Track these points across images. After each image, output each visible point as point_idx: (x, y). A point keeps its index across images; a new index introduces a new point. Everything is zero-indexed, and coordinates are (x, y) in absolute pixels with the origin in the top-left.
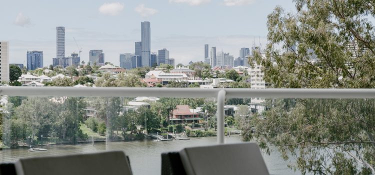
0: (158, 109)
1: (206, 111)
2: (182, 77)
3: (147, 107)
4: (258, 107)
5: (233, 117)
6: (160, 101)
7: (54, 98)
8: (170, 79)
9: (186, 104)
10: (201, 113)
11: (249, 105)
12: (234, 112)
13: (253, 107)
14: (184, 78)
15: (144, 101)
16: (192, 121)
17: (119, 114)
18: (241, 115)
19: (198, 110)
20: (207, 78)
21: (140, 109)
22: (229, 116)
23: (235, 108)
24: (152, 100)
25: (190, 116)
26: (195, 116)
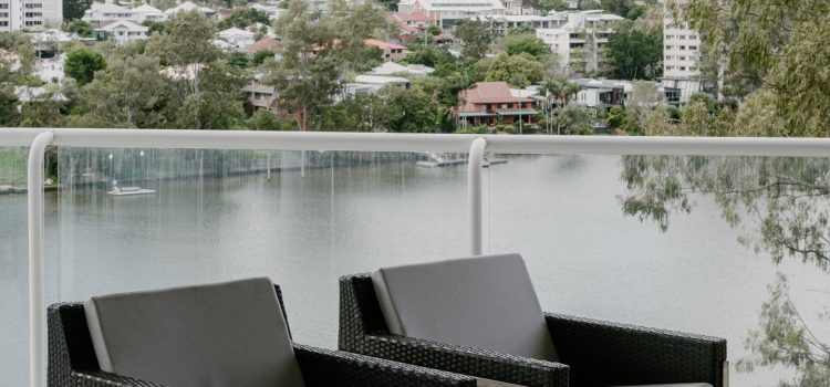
0: (428, 90)
1: (548, 94)
2: (489, 8)
3: (404, 87)
4: (682, 85)
5: (623, 107)
6: (435, 74)
7: (170, 69)
8: (460, 12)
9: (501, 80)
10: (537, 97)
11: (660, 81)
12: (625, 95)
13: (670, 84)
14: (495, 11)
15: (394, 75)
16: (516, 118)
17: (332, 101)
18: (640, 104)
19: (530, 92)
20: (553, 11)
21: (385, 90)
22: (614, 107)
23: (627, 86)
24: (416, 72)
25: (510, 105)
26: (524, 105)
